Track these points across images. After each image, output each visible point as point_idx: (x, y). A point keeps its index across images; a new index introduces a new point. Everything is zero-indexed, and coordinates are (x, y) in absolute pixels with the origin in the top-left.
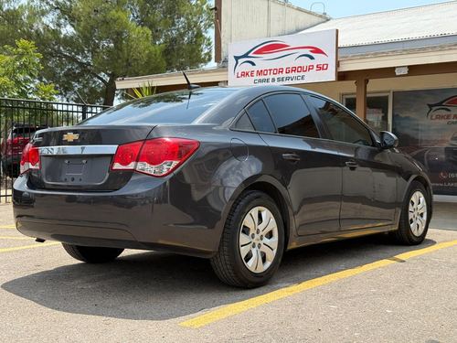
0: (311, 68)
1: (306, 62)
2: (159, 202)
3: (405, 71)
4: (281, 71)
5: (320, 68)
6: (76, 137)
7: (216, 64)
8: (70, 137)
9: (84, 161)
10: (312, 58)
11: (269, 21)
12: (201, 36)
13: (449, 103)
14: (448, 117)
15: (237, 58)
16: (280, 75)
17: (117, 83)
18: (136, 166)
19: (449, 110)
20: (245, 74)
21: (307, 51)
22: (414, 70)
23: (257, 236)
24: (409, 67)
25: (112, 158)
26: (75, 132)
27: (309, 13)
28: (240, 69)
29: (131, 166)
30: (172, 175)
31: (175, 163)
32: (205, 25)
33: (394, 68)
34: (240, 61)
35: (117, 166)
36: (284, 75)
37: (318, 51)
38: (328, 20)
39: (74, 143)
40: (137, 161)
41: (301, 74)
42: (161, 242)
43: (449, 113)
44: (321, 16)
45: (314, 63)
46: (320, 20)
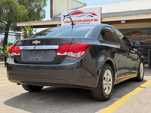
0: (92, 20)
1: (90, 18)
2: (77, 68)
3: (124, 22)
4: (81, 21)
5: (95, 20)
6: (39, 42)
7: (51, 19)
8: (36, 42)
9: (42, 52)
10: (92, 17)
11: (68, 4)
12: (41, 9)
13: (131, 33)
14: (131, 38)
15: (64, 16)
16: (81, 22)
17: (17, 24)
18: (67, 54)
19: (131, 36)
20: (67, 22)
21: (91, 14)
22: (127, 22)
23: (107, 81)
24: (126, 20)
25: (56, 50)
26: (38, 40)
27: (80, 3)
28: (65, 20)
29: (65, 54)
30: (83, 57)
31: (84, 52)
32: (43, 5)
33: (121, 21)
34: (66, 17)
35: (59, 54)
36: (82, 22)
37: (94, 14)
38: (86, 5)
39: (38, 44)
40: (68, 52)
41: (88, 22)
42: (77, 84)
43: (131, 37)
44: (84, 4)
45: (93, 18)
46: (84, 5)
